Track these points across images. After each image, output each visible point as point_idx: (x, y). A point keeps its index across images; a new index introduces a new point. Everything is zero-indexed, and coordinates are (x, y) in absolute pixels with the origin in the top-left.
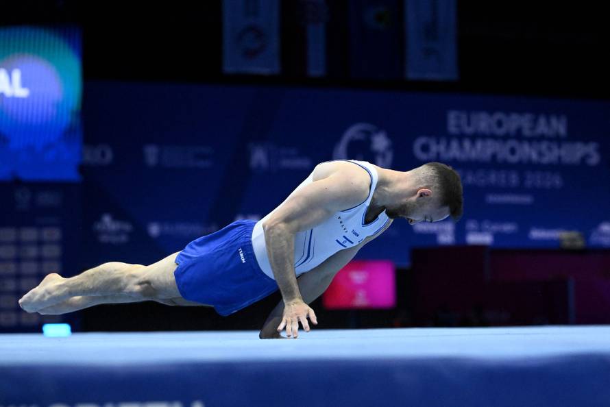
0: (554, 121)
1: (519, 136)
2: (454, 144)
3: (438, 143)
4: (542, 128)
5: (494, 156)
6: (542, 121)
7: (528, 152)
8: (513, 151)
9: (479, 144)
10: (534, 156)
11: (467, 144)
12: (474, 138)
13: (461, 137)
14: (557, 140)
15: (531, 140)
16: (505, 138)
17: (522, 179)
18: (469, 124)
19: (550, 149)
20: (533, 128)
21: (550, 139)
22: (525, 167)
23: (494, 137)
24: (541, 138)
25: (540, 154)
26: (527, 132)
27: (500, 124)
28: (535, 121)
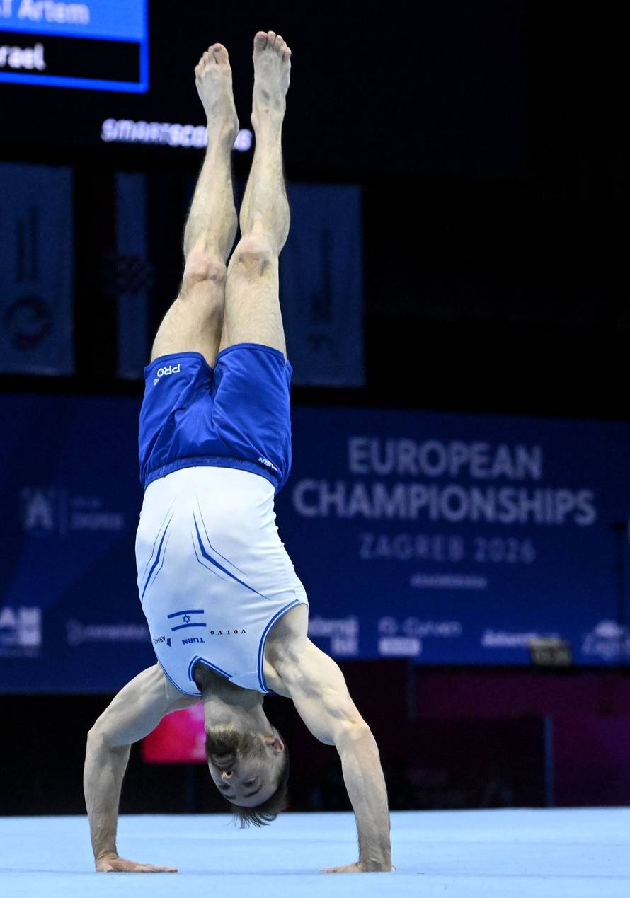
0: (522, 455)
1: (464, 478)
2: (359, 491)
3: (332, 490)
4: (503, 464)
5: (424, 510)
6: (503, 453)
7: (479, 504)
8: (454, 503)
9: (399, 491)
10: (490, 512)
11: (379, 491)
12: (391, 481)
13: (370, 480)
14: (528, 485)
15: (483, 485)
16: (442, 481)
17: (470, 549)
18: (383, 458)
19: (515, 500)
20: (488, 466)
21: (516, 484)
22: (473, 529)
23: (424, 479)
24: (502, 481)
25: (499, 508)
26: (477, 472)
27: (433, 458)
28: (492, 454)
